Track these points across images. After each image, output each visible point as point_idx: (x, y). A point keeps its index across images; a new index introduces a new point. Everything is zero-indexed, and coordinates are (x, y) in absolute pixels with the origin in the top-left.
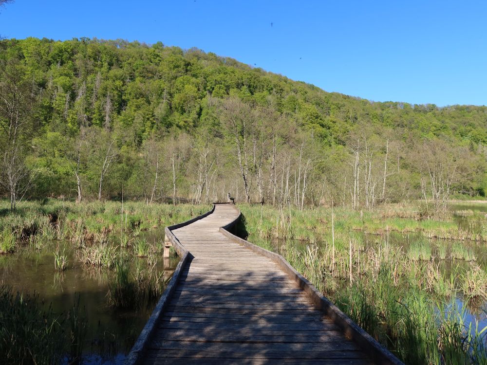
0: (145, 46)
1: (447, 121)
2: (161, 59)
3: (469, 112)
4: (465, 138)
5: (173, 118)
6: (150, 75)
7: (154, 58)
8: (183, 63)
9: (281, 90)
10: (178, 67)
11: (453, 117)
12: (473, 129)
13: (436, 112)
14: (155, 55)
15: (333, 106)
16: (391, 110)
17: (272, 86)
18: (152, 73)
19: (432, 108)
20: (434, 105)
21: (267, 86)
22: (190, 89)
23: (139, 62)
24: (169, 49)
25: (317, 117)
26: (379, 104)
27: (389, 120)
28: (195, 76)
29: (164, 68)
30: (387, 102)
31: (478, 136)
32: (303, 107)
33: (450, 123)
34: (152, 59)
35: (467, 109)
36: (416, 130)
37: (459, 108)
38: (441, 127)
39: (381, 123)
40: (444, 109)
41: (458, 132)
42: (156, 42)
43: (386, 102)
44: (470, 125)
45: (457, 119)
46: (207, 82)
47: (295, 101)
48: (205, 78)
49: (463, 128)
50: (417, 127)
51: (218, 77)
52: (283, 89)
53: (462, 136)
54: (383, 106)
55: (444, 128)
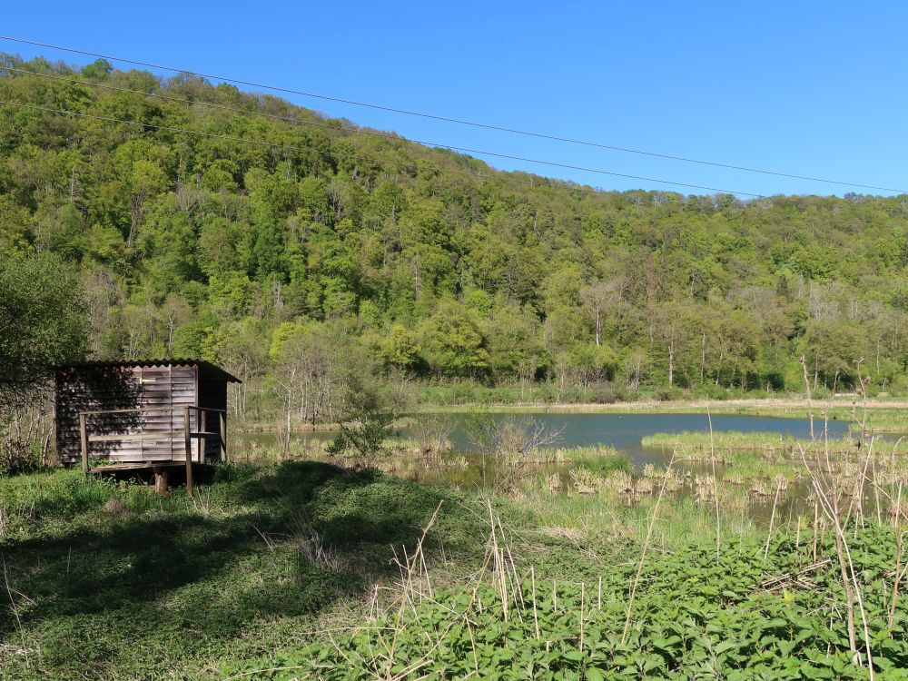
0: (65, 71)
1: (752, 230)
2: (88, 101)
3: (801, 210)
4: (784, 266)
5: (84, 239)
6: (56, 139)
7: (74, 100)
8: (140, 110)
9: (375, 168)
10: (128, 117)
11: (766, 222)
12: (801, 247)
13: (733, 211)
14: (75, 91)
15: (498, 204)
16: (636, 209)
17: (354, 161)
18: (62, 133)
19: (727, 202)
20: (730, 197)
21: (344, 161)
22: (144, 172)
23: (30, 108)
24: (121, 77)
25: (436, 230)
26: (615, 195)
27: (626, 231)
28: (168, 139)
29: (90, 123)
30: (633, 191)
31: (809, 261)
32: (415, 207)
33: (757, 234)
34: (68, 102)
35: (798, 204)
36: (680, 252)
37: (781, 202)
38: (736, 245)
39: (604, 238)
40: (752, 204)
41: (769, 252)
42: (91, 61)
43: (630, 192)
44: (797, 239)
45: (774, 227)
46: (196, 153)
47: (394, 195)
48: (191, 145)
49: (780, 245)
50: (684, 246)
51: (222, 141)
52: (382, 166)
53: (777, 262)
54: (620, 201)
55: (741, 246)
